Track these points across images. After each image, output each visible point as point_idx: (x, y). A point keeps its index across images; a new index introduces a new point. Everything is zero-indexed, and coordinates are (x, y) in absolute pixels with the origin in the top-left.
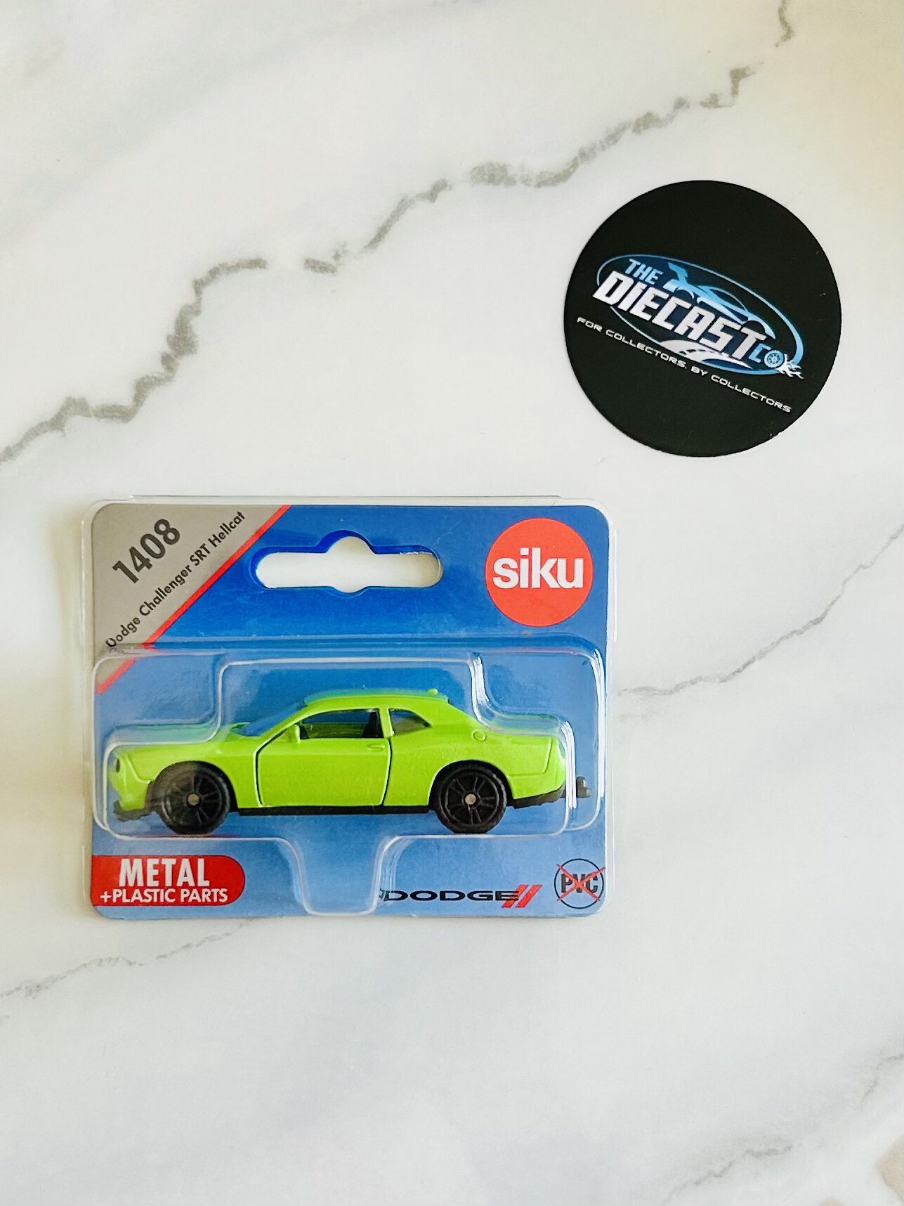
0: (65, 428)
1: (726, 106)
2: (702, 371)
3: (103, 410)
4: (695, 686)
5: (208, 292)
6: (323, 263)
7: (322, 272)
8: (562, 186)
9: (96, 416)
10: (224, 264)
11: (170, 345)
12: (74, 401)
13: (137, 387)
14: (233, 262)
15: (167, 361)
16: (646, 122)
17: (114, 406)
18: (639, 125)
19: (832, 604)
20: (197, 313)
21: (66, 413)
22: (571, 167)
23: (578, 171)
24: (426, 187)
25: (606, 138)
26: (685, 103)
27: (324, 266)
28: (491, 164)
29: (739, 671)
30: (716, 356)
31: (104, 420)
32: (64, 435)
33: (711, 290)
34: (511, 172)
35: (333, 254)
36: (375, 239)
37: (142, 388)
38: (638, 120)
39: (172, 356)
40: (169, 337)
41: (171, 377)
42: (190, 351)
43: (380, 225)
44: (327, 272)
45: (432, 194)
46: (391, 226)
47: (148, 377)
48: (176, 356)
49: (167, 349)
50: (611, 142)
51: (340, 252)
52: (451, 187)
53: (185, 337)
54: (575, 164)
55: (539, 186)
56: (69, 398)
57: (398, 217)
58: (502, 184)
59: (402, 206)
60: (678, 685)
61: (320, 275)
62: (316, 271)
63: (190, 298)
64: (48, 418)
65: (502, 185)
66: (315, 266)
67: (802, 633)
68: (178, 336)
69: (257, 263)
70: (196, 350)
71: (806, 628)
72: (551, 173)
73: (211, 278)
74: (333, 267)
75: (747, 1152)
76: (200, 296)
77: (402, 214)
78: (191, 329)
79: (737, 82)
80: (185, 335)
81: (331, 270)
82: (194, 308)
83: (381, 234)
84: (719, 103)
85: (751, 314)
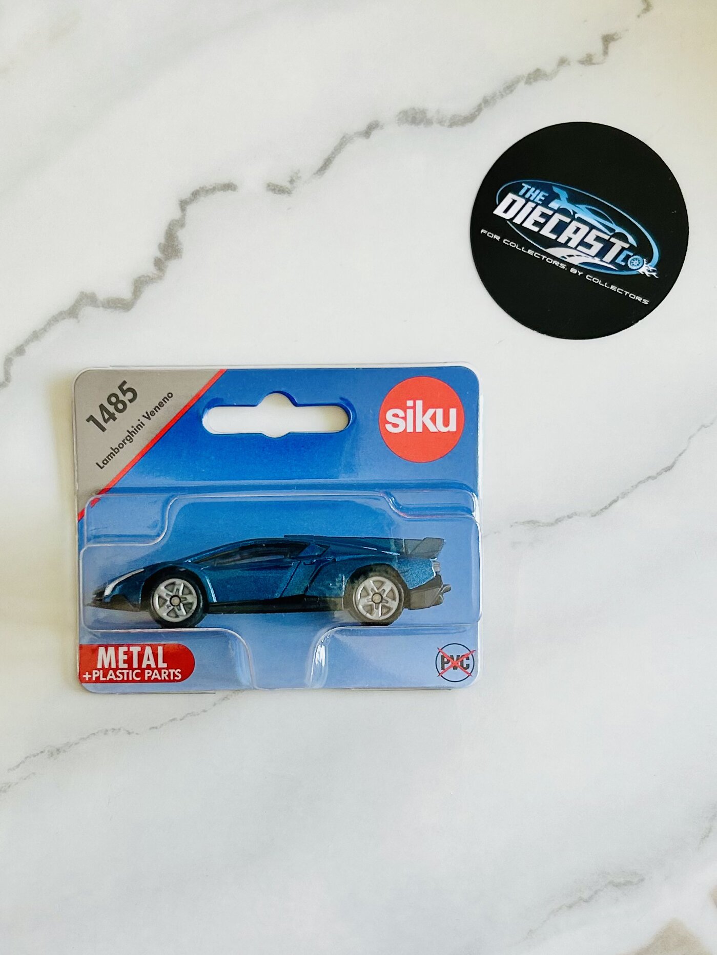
0: (80, 316)
1: (598, 64)
2: (579, 272)
3: (108, 302)
4: (570, 520)
5: (191, 209)
6: (281, 187)
7: (280, 194)
8: (469, 127)
9: (103, 307)
10: (203, 188)
11: (160, 251)
12: (86, 295)
13: (135, 284)
14: (211, 186)
15: (159, 264)
16: (536, 76)
17: (117, 299)
18: (530, 79)
19: (680, 455)
20: (183, 226)
21: (80, 305)
22: (476, 111)
23: (482, 114)
24: (362, 126)
25: (504, 89)
26: (566, 60)
27: (282, 189)
28: (414, 109)
29: (606, 508)
30: (590, 260)
31: (109, 310)
32: (79, 322)
33: (586, 208)
34: (429, 115)
35: (289, 179)
36: (322, 168)
37: (139, 284)
38: (529, 74)
39: (162, 259)
40: (160, 244)
41: (161, 276)
42: (177, 256)
43: (326, 156)
44: (285, 193)
45: (367, 133)
46: (334, 158)
47: (143, 276)
48: (165, 260)
50: (508, 92)
51: (294, 178)
53: (174, 245)
54: (479, 109)
55: (451, 126)
56: (82, 293)
57: (340, 150)
58: (422, 124)
59: (344, 141)
60: (557, 520)
61: (279, 195)
62: (275, 193)
63: (177, 214)
64: (66, 309)
65: (422, 126)
66: (276, 189)
67: (656, 478)
68: (166, 243)
69: (229, 187)
70: (181, 256)
71: (659, 474)
72: (461, 116)
73: (193, 198)
74: (289, 190)
75: (610, 883)
76: (185, 212)
77: (343, 148)
78: (177, 239)
79: (607, 44)
80: (173, 243)
81: (287, 192)
82: (180, 222)
83: (326, 164)
84: (594, 61)
85: (617, 227)
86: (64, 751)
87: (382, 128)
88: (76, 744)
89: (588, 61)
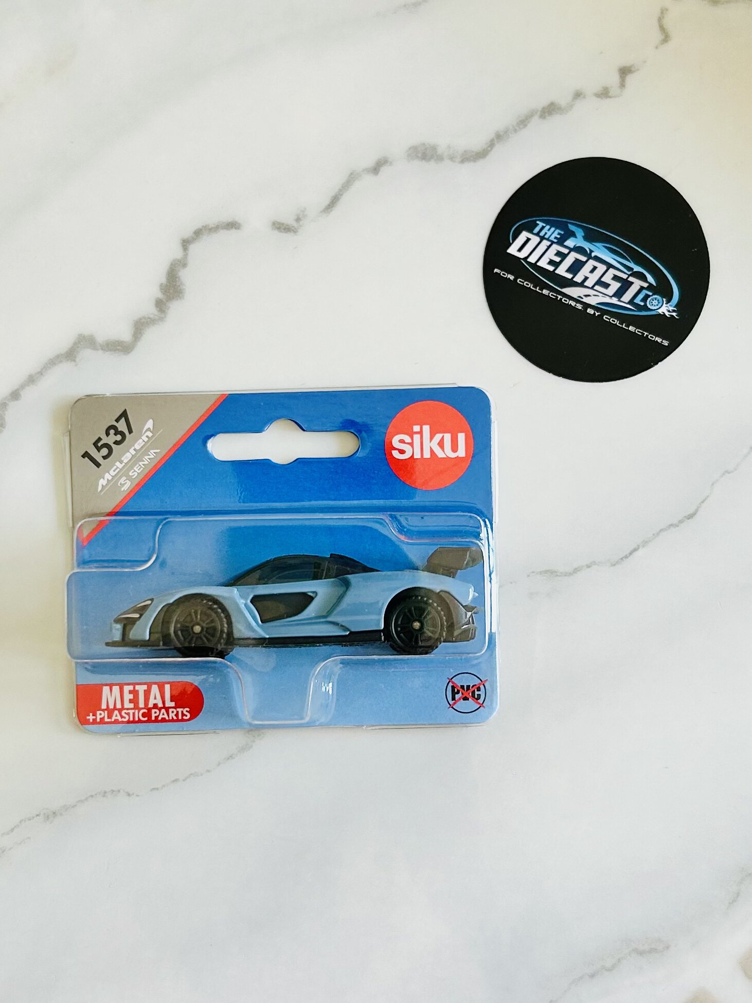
0: (77, 360)
1: (615, 97)
2: (596, 312)
3: (107, 345)
4: (590, 569)
5: (193, 248)
6: (287, 225)
7: (286, 232)
8: (480, 163)
9: (102, 349)
10: (206, 227)
11: (162, 292)
12: (84, 337)
13: (135, 325)
14: (214, 224)
15: (161, 305)
16: (550, 110)
17: (118, 341)
18: (544, 113)
19: (703, 502)
20: (185, 265)
21: (78, 347)
22: (489, 147)
23: (495, 149)
24: (370, 162)
25: (517, 123)
26: (582, 93)
27: (287, 227)
28: (424, 144)
29: (626, 557)
30: (607, 300)
31: (109, 353)
32: (76, 365)
33: (604, 246)
34: (440, 151)
35: (296, 217)
36: (329, 205)
37: (140, 326)
38: (544, 108)
39: (164, 300)
40: (161, 285)
41: (162, 318)
42: (179, 296)
43: (333, 194)
44: (290, 232)
45: (376, 169)
46: (342, 195)
47: (144, 318)
48: (167, 301)
49: (160, 295)
50: (521, 126)
51: (300, 217)
52: (391, 163)
53: (175, 285)
54: (492, 144)
55: (462, 162)
56: (81, 334)
57: (348, 187)
58: (433, 160)
59: (351, 179)
60: (576, 569)
61: (284, 234)
62: (281, 232)
63: (178, 253)
64: (63, 351)
65: (432, 163)
66: (281, 227)
67: (678, 527)
68: (168, 284)
69: (233, 225)
70: (183, 296)
71: (681, 522)
72: (473, 152)
73: (195, 237)
74: (296, 229)
75: (633, 950)
76: (187, 252)
77: (351, 185)
78: (179, 279)
79: (625, 77)
80: (174, 284)
81: (293, 230)
82: (182, 262)
83: (334, 201)
84: (610, 94)
85: (635, 266)
86: (61, 814)
87: (391, 164)
88: (74, 806)
89: (604, 94)
